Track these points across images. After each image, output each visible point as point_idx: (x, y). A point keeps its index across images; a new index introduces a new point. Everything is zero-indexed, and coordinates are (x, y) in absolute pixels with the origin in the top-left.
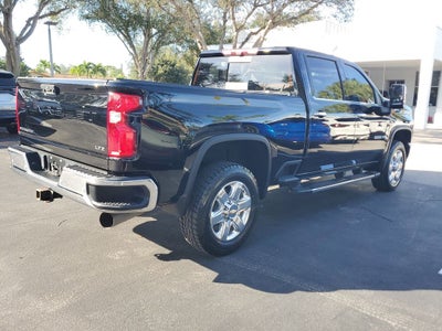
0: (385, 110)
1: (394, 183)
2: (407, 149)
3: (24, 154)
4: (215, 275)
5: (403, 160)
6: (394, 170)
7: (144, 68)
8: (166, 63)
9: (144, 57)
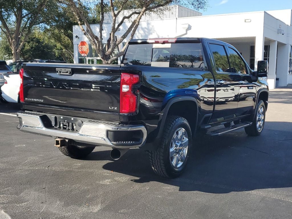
0: (253, 78)
1: (260, 130)
2: (266, 105)
3: (38, 117)
4: (178, 188)
5: (264, 113)
6: (259, 120)
7: (17, 45)
8: (32, 40)
9: (17, 35)
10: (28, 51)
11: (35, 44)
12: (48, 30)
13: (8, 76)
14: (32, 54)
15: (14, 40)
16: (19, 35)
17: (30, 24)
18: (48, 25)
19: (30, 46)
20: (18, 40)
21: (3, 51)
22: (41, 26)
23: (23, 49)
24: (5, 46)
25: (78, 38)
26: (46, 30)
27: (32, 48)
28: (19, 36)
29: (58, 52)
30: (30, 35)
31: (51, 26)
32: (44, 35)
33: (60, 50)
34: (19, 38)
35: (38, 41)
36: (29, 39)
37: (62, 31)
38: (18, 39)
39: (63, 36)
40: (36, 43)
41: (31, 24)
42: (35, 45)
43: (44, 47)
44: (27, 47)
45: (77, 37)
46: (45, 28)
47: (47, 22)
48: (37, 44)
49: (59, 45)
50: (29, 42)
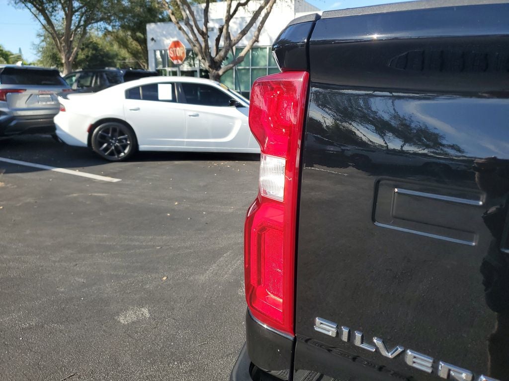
7: (69, 52)
8: (87, 47)
9: (68, 38)
10: (82, 61)
11: (90, 53)
12: (109, 32)
13: (65, 97)
14: (88, 65)
15: (64, 44)
16: (71, 37)
17: (85, 21)
18: (109, 24)
19: (84, 54)
20: (69, 45)
21: (48, 60)
22: (100, 26)
23: (76, 58)
24: (51, 54)
25: (155, 41)
26: (107, 33)
27: (87, 56)
28: (71, 39)
29: (120, 64)
30: (84, 40)
31: (113, 26)
32: (105, 39)
33: (122, 60)
34: (71, 41)
35: (95, 47)
36: (83, 45)
37: (129, 33)
38: (69, 43)
39: (130, 40)
40: (93, 50)
41: (87, 23)
42: (92, 54)
43: (103, 56)
44: (82, 56)
45: (153, 39)
46: (106, 29)
47: (107, 20)
48: (94, 52)
49: (124, 53)
50: (83, 49)
